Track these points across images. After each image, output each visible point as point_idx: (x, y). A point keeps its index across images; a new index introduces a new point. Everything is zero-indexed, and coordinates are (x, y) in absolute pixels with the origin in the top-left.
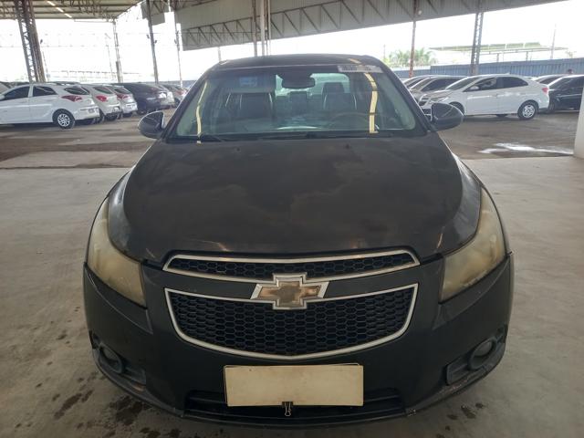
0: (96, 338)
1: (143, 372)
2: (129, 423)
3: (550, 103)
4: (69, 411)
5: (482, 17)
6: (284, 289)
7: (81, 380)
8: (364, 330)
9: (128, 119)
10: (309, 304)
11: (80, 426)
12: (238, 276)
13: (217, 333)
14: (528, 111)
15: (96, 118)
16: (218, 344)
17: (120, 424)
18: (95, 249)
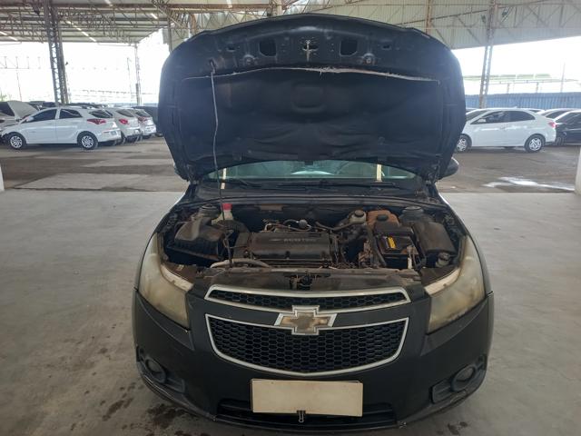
0: (142, 351)
1: (183, 381)
2: (165, 426)
3: (557, 137)
4: (114, 415)
5: (491, 49)
6: (301, 318)
7: (122, 388)
8: (364, 354)
9: (148, 142)
10: (320, 331)
11: (125, 427)
12: (265, 306)
13: (247, 352)
14: (535, 144)
15: (117, 140)
16: (247, 361)
17: (158, 427)
18: (147, 279)
